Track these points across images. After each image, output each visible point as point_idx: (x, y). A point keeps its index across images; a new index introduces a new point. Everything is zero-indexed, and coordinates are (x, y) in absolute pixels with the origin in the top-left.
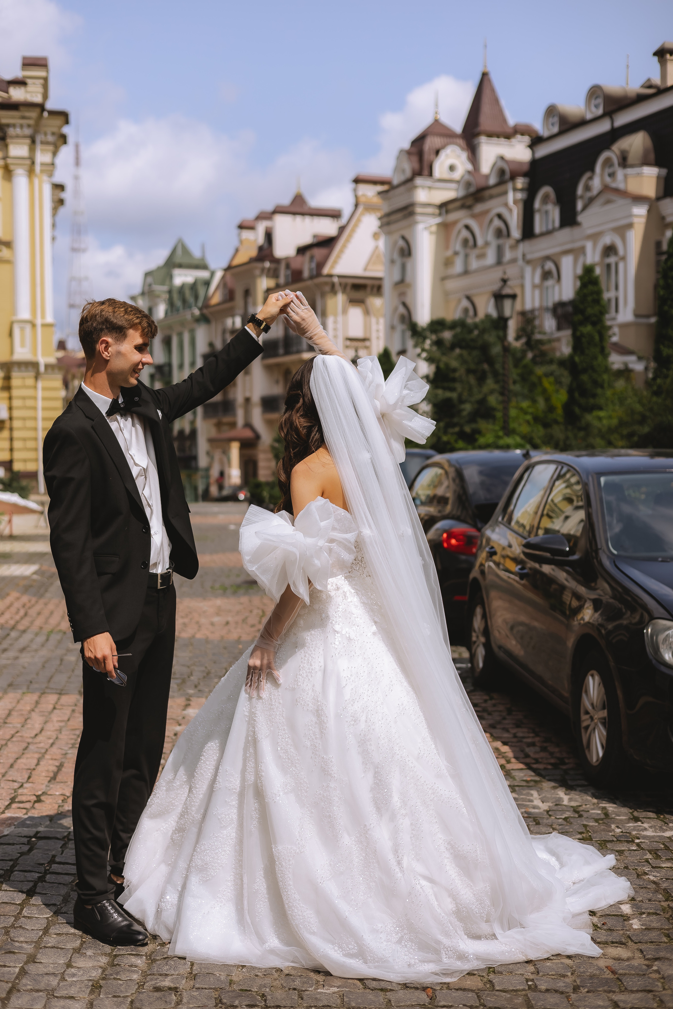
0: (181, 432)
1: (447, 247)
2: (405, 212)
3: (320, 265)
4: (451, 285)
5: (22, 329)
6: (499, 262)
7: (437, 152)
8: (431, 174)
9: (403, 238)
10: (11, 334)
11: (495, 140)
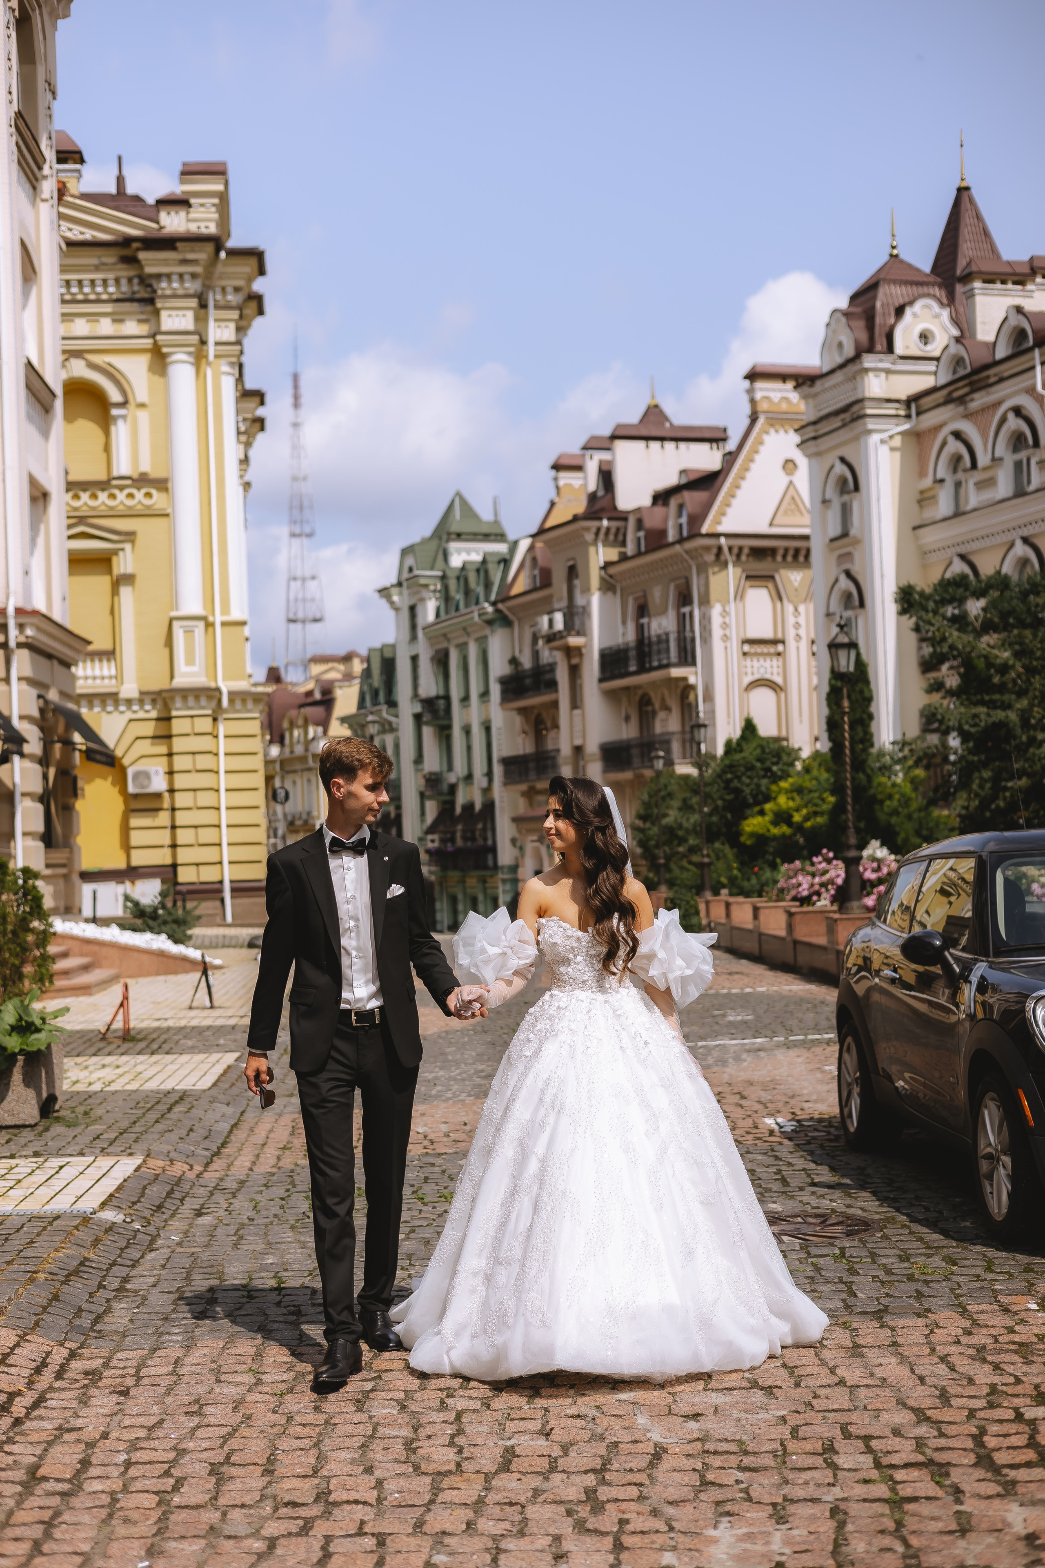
0: (469, 807)
1: (922, 474)
2: (847, 416)
3: (696, 520)
4: (931, 537)
5: (189, 632)
6: (1020, 492)
7: (900, 311)
8: (890, 349)
9: (843, 460)
10: (169, 642)
11: (995, 288)
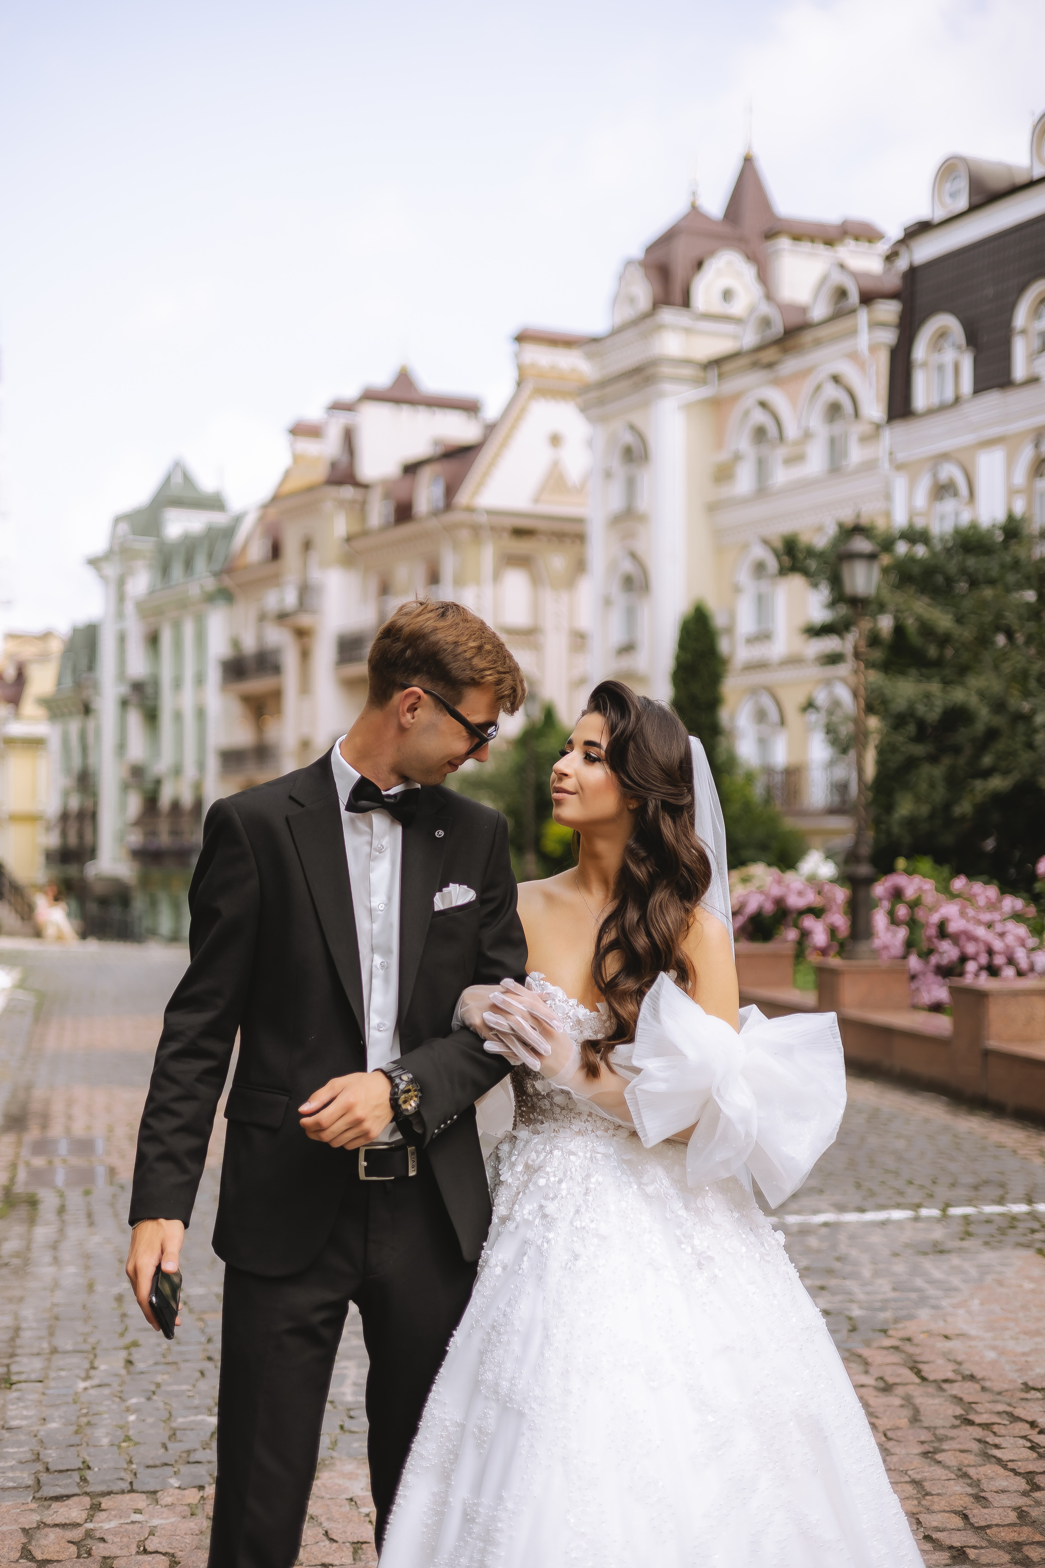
1: (719, 445)
2: (640, 378)
3: (452, 491)
4: (730, 519)
6: (835, 470)
7: (698, 264)
8: (687, 303)
9: (632, 428)
11: (806, 247)
